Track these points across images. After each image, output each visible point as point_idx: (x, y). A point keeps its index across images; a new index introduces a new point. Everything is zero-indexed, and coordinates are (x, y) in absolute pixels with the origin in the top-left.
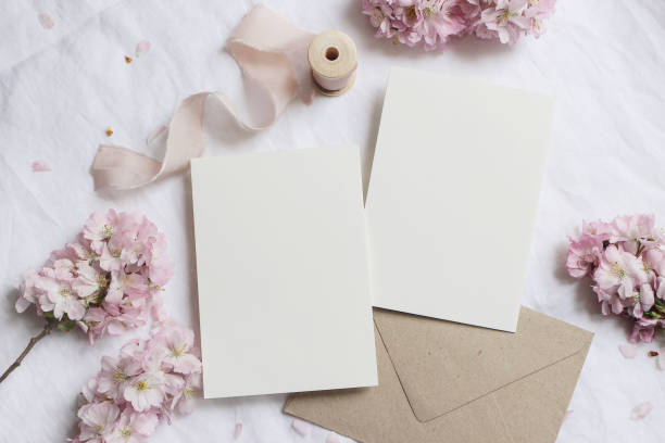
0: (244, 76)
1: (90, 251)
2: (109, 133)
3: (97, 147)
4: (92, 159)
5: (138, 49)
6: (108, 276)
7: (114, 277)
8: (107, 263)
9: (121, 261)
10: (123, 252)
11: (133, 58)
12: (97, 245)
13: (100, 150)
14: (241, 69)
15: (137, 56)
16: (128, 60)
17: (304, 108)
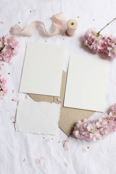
0: (52, 25)
1: (4, 40)
2: (19, 23)
3: (16, 24)
4: (13, 26)
5: (34, 10)
6: (5, 46)
7: (6, 47)
8: (6, 43)
9: (8, 44)
10: (10, 43)
11: (32, 12)
12: (5, 40)
13: (16, 25)
14: (53, 23)
15: (33, 12)
16: (30, 11)
17: (61, 36)
